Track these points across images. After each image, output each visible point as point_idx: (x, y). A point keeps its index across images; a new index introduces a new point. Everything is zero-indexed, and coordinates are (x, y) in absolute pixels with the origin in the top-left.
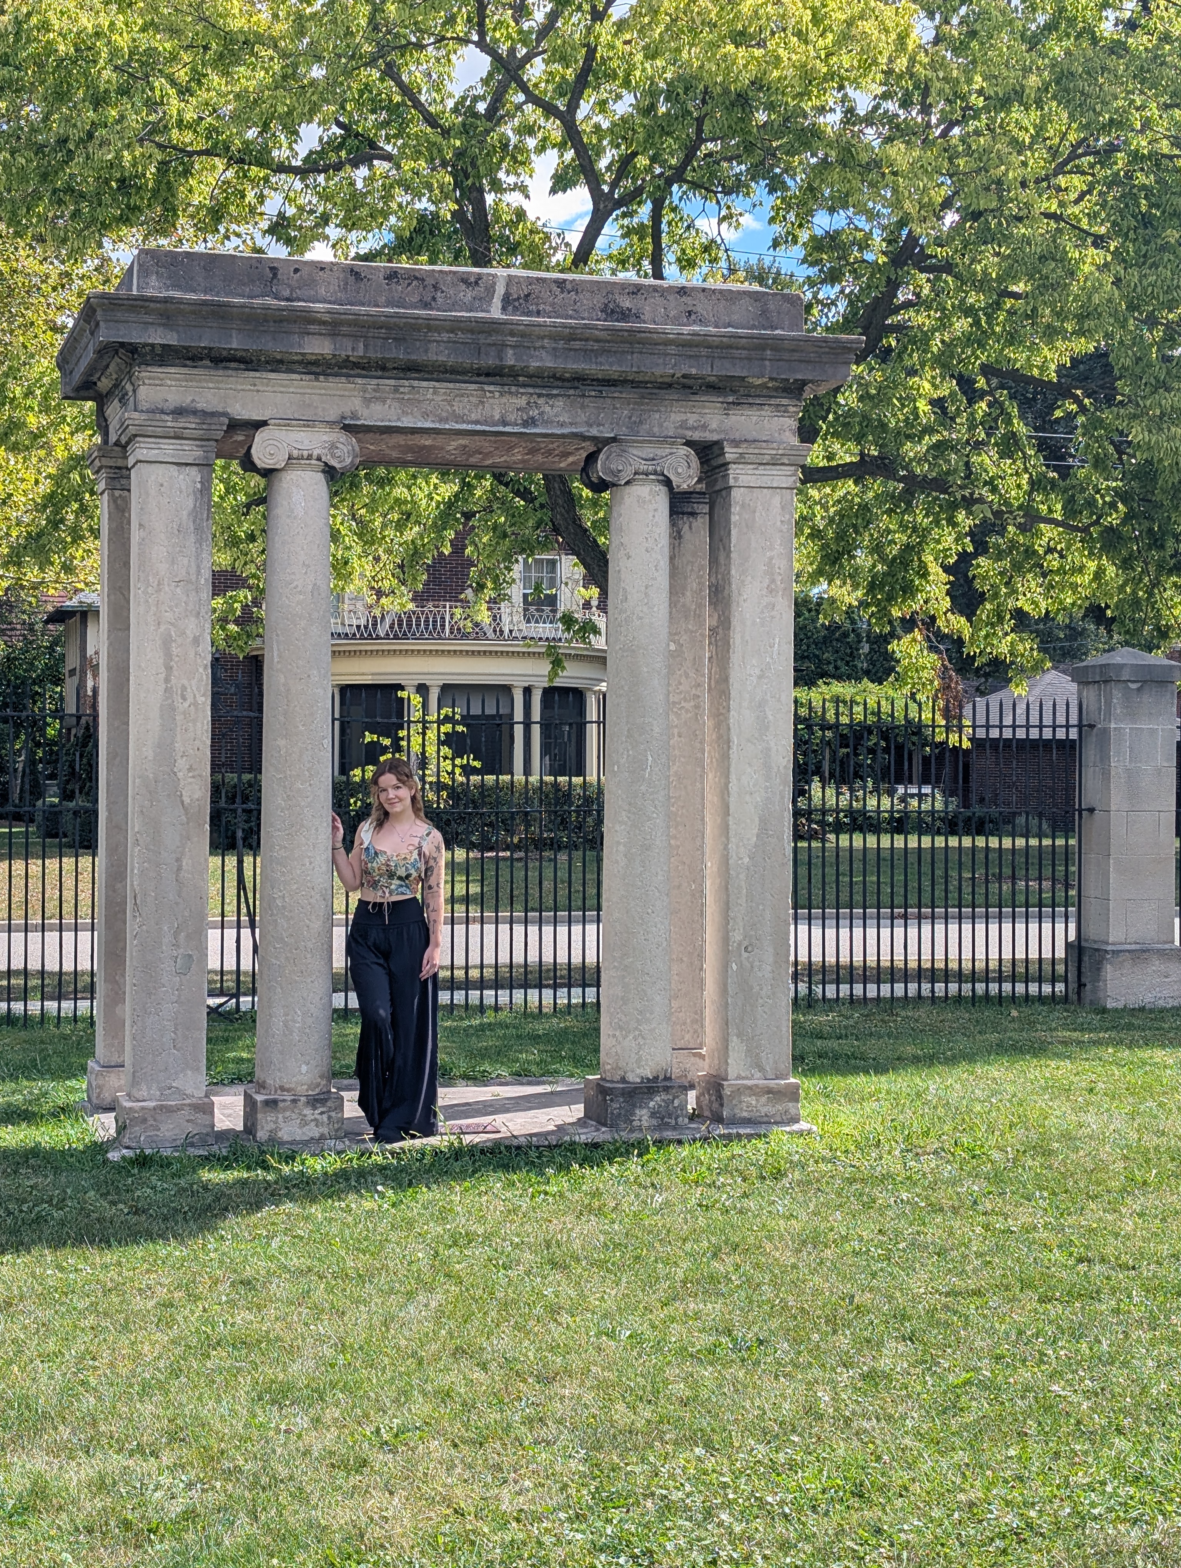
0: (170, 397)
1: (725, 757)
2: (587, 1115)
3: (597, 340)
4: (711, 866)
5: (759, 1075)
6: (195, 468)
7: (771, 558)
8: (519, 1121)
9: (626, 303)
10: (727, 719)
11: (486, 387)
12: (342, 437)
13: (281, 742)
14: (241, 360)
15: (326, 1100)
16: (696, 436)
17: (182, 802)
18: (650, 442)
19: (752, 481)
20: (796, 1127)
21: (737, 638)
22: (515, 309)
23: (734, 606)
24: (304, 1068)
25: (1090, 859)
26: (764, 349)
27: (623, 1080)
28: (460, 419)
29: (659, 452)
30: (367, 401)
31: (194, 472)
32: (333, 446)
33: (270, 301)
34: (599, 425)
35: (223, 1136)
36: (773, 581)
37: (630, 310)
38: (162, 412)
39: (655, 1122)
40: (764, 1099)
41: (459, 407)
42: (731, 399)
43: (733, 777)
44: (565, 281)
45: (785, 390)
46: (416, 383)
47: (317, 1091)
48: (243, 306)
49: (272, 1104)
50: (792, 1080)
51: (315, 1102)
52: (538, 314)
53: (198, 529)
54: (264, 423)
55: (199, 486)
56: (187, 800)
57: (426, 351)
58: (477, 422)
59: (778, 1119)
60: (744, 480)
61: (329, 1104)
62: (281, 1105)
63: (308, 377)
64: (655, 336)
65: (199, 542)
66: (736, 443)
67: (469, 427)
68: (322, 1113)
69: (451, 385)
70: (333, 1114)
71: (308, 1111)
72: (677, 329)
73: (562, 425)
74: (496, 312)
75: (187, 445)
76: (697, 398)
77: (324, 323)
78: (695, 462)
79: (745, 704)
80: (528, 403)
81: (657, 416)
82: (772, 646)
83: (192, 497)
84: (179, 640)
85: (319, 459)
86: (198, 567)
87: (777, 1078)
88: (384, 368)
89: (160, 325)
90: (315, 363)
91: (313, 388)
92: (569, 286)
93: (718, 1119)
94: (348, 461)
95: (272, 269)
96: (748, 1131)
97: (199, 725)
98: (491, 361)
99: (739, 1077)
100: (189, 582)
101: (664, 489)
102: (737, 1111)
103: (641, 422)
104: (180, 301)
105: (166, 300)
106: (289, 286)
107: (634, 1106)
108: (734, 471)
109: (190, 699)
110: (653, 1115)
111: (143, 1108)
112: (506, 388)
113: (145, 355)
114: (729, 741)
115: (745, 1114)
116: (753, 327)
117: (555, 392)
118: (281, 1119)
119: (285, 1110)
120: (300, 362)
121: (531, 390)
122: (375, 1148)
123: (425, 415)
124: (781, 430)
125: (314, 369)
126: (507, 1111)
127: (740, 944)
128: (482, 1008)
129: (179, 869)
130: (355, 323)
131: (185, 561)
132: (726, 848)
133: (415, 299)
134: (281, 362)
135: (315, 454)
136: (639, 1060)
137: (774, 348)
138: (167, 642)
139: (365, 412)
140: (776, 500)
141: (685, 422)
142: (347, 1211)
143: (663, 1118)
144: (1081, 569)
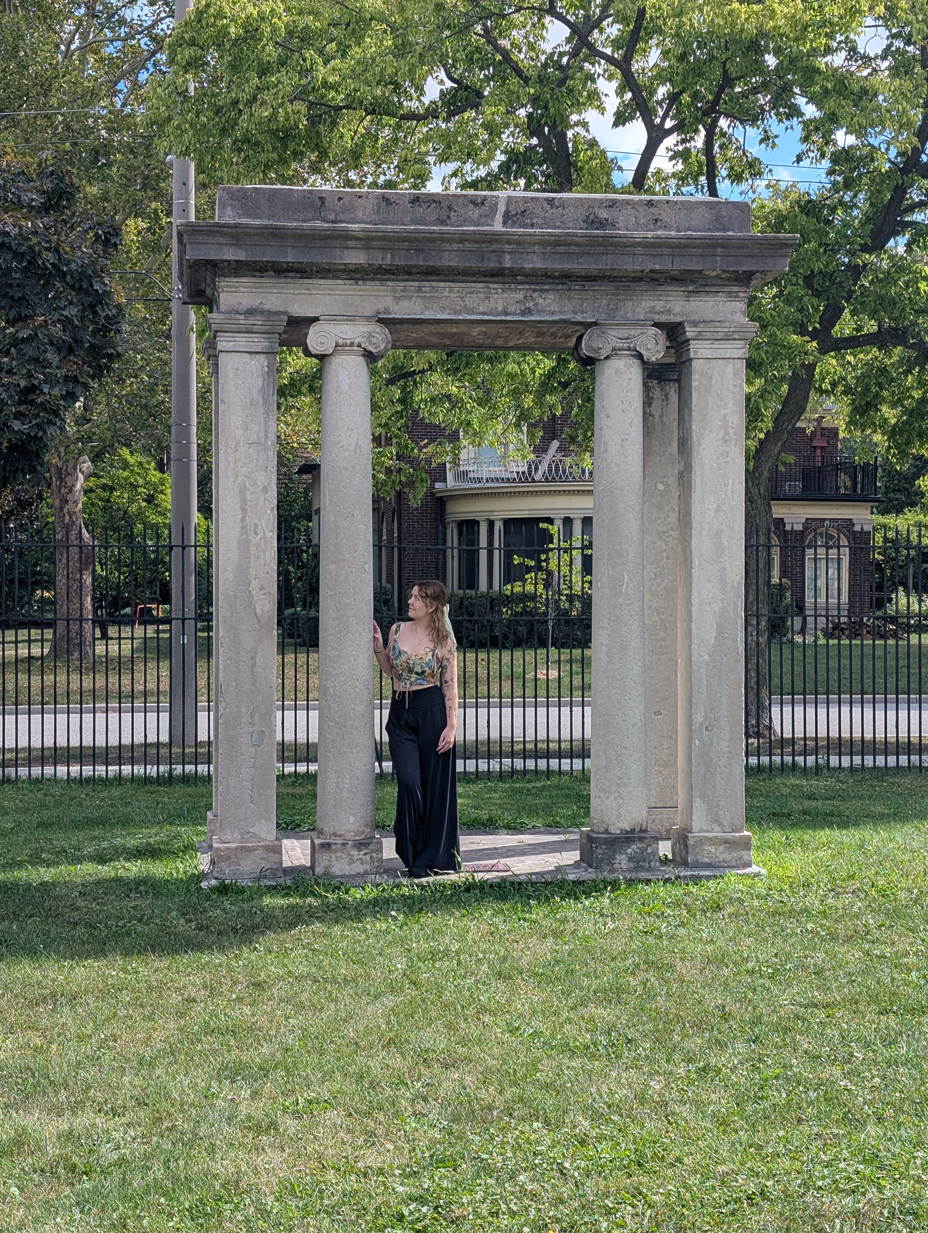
0: (243, 301)
1: (689, 575)
2: (582, 859)
3: (577, 245)
5: (717, 829)
6: (263, 356)
7: (725, 415)
8: (528, 862)
9: (604, 214)
10: (690, 544)
11: (491, 286)
12: (378, 328)
13: (333, 567)
14: (298, 271)
15: (369, 844)
16: (663, 319)
17: (256, 614)
18: (625, 324)
19: (709, 354)
20: (747, 870)
21: (697, 480)
22: (514, 222)
23: (694, 454)
24: (352, 819)
26: (716, 248)
28: (470, 311)
29: (632, 332)
30: (397, 300)
31: (262, 358)
32: (370, 335)
33: (319, 224)
34: (583, 312)
35: (288, 871)
36: (727, 433)
37: (607, 220)
38: (238, 313)
39: (632, 865)
40: (721, 848)
41: (470, 302)
42: (691, 288)
43: (695, 592)
44: (554, 199)
45: (736, 280)
46: (435, 284)
47: (362, 837)
48: (296, 228)
49: (326, 846)
50: (746, 833)
51: (360, 845)
52: (532, 225)
53: (266, 402)
54: (316, 319)
55: (266, 369)
56: (259, 612)
57: (440, 259)
59: (734, 864)
61: (371, 847)
62: (334, 847)
63: (350, 282)
64: (625, 240)
65: (267, 413)
66: (695, 324)
67: (478, 317)
68: (365, 854)
69: (463, 285)
70: (374, 855)
71: (354, 852)
72: (642, 234)
73: (553, 313)
74: (498, 226)
75: (257, 338)
76: (663, 288)
77: (360, 239)
78: (662, 339)
79: (705, 533)
80: (525, 297)
81: (630, 303)
82: (726, 486)
83: (261, 378)
84: (252, 489)
85: (359, 346)
86: (266, 431)
87: (733, 831)
88: (409, 273)
89: (232, 245)
90: (356, 271)
91: (355, 290)
92: (557, 203)
93: (685, 864)
94: (382, 347)
95: (321, 198)
96: (708, 873)
97: (268, 554)
98: (492, 264)
100: (260, 444)
101: (637, 362)
102: (699, 857)
103: (617, 309)
104: (247, 226)
105: (236, 226)
106: (334, 211)
107: (615, 852)
108: (694, 346)
109: (261, 534)
110: (630, 859)
111: (227, 848)
112: (507, 286)
113: (223, 268)
114: (691, 563)
115: (706, 860)
116: (709, 230)
117: (546, 287)
118: (333, 859)
119: (336, 851)
120: (343, 271)
121: (527, 287)
122: (405, 881)
123: (443, 309)
124: (734, 312)
125: (354, 276)
126: (523, 854)
127: (701, 724)
129: (254, 665)
130: (384, 238)
131: (256, 428)
132: (690, 649)
133: (434, 217)
134: (329, 271)
135: (357, 341)
136: (619, 816)
137: (724, 246)
138: (243, 491)
139: (396, 308)
140: (730, 368)
141: (653, 308)
142: (362, 930)
143: (638, 862)
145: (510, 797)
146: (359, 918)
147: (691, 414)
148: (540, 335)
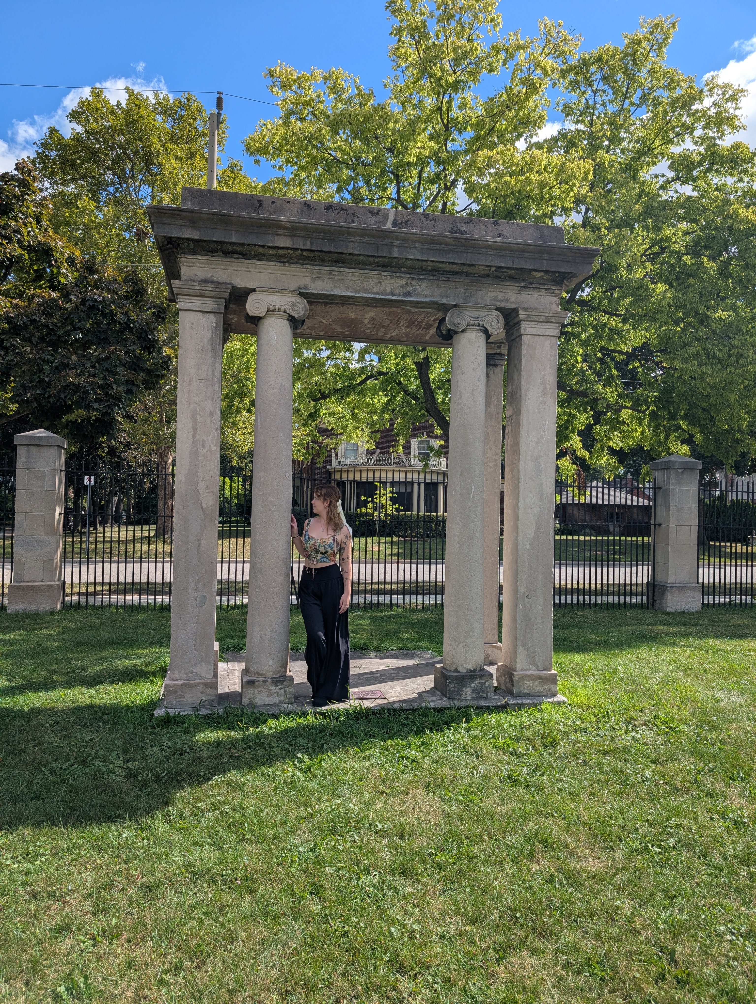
0: (199, 273)
1: (516, 488)
2: (435, 687)
3: (447, 244)
5: (534, 668)
6: (212, 315)
7: (544, 375)
8: (397, 688)
9: (464, 227)
10: (517, 466)
11: (383, 273)
12: (299, 299)
13: (262, 474)
14: (240, 253)
15: (283, 681)
16: (503, 305)
17: (201, 507)
18: (476, 307)
19: (534, 331)
20: (555, 699)
21: (524, 419)
23: (523, 402)
24: (271, 662)
25: (659, 548)
26: (542, 254)
27: (456, 671)
28: (367, 291)
29: (482, 314)
30: (314, 280)
31: (212, 317)
32: (293, 304)
33: (256, 215)
34: (447, 297)
35: (222, 698)
36: (545, 388)
37: (466, 232)
38: (193, 281)
39: (474, 695)
40: (537, 683)
41: (367, 284)
42: (522, 285)
43: (521, 499)
45: (554, 279)
46: (342, 269)
47: (279, 675)
48: (238, 216)
49: (252, 682)
50: (552, 670)
51: (276, 682)
53: (213, 349)
54: (254, 290)
55: (214, 324)
56: (204, 506)
57: (347, 247)
58: (377, 293)
59: (545, 694)
61: (285, 683)
62: (257, 684)
63: (279, 264)
64: (480, 242)
65: (214, 357)
66: (525, 309)
67: (373, 296)
68: (280, 689)
69: (362, 271)
70: (287, 690)
71: (272, 688)
72: (492, 239)
73: (426, 296)
74: (388, 228)
75: (207, 301)
76: (503, 284)
77: (286, 228)
78: (502, 320)
79: (529, 458)
80: (407, 283)
81: (480, 293)
82: (544, 425)
83: (210, 331)
84: (201, 413)
85: (285, 312)
86: (213, 371)
87: (544, 669)
88: (323, 260)
89: (189, 226)
90: (284, 256)
91: (283, 271)
92: (431, 217)
93: (511, 694)
94: (302, 313)
95: (260, 201)
97: (212, 463)
98: (384, 254)
99: (522, 670)
100: (208, 380)
101: (483, 336)
102: (521, 689)
103: (471, 296)
104: (201, 212)
105: (192, 211)
107: (462, 686)
108: (524, 325)
109: (207, 448)
110: (473, 691)
112: (394, 274)
113: (183, 247)
114: (518, 479)
115: (526, 691)
117: (422, 277)
118: (256, 692)
119: (259, 686)
120: (274, 255)
121: (408, 276)
123: (347, 288)
124: (551, 303)
126: (392, 679)
127: (524, 594)
128: (391, 605)
129: (199, 545)
130: (305, 229)
131: (206, 368)
132: (516, 539)
135: (283, 308)
136: (466, 659)
137: (549, 253)
138: (194, 415)
139: (313, 286)
140: (547, 343)
141: (496, 297)
142: (271, 778)
143: (479, 693)
144: (636, 431)
145: (372, 623)
146: (269, 761)
147: (520, 374)
148: (410, 324)
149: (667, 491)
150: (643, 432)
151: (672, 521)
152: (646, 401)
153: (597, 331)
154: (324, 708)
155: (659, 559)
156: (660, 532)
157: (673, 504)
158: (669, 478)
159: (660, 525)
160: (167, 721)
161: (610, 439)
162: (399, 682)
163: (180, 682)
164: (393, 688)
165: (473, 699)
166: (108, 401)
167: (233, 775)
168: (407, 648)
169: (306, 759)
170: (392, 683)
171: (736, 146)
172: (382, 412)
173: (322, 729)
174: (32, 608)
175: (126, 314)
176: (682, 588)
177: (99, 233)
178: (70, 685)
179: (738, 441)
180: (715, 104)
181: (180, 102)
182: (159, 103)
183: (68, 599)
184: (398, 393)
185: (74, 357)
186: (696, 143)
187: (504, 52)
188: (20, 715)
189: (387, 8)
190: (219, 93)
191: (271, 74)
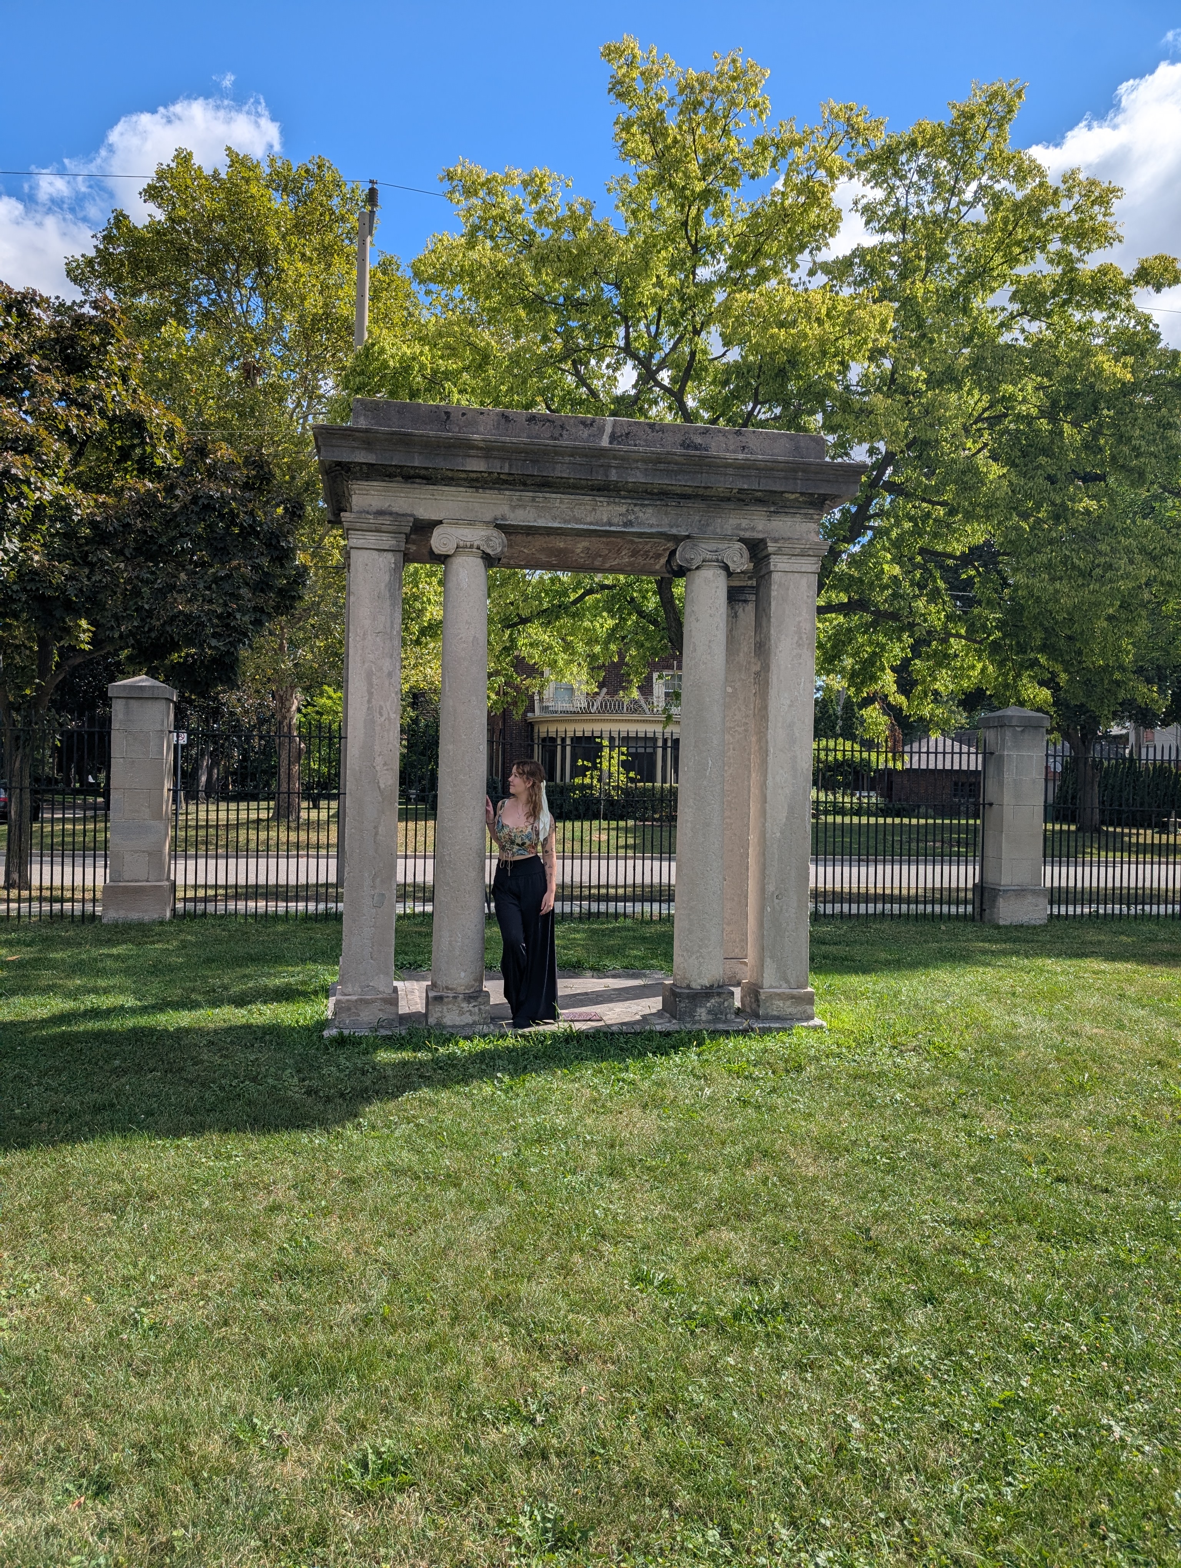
0: (374, 503)
1: (764, 762)
2: (664, 1008)
3: (677, 462)
4: (753, 838)
5: (785, 985)
7: (800, 623)
8: (618, 1010)
9: (698, 440)
10: (766, 735)
11: (598, 499)
12: (495, 533)
13: (450, 747)
14: (422, 476)
15: (477, 997)
16: (747, 535)
17: (378, 787)
18: (714, 539)
19: (787, 567)
20: (811, 1023)
21: (774, 677)
22: (619, 441)
23: (772, 656)
24: (463, 974)
25: (989, 834)
26: (797, 472)
27: (688, 987)
28: (578, 521)
29: (721, 546)
30: (513, 508)
31: (390, 555)
32: (488, 539)
33: (444, 433)
34: (677, 526)
35: (403, 1019)
38: (368, 513)
39: (710, 1017)
40: (788, 1003)
41: (578, 512)
42: (772, 509)
43: (769, 776)
45: (810, 504)
46: (548, 495)
47: (472, 991)
48: (422, 436)
49: (439, 999)
50: (809, 988)
51: (469, 998)
52: (635, 445)
53: (392, 596)
54: (440, 522)
55: (391, 567)
56: (382, 786)
57: (554, 469)
58: (591, 524)
59: (799, 1017)
60: (781, 566)
61: (479, 1000)
62: (446, 1000)
63: (471, 490)
64: (718, 460)
65: (393, 605)
66: (776, 540)
67: (585, 527)
68: (474, 1007)
69: (573, 497)
70: (482, 1006)
71: (464, 1005)
72: (733, 456)
73: (651, 526)
74: (605, 444)
75: (385, 536)
76: (748, 507)
77: (481, 449)
78: (746, 554)
79: (779, 725)
80: (627, 510)
81: (719, 520)
82: (798, 684)
83: (388, 573)
85: (478, 548)
87: (798, 987)
88: (525, 484)
89: (363, 448)
90: (477, 479)
91: (475, 498)
93: (757, 1016)
94: (499, 550)
95: (448, 414)
96: (777, 1025)
97: (391, 733)
98: (599, 478)
99: (771, 987)
100: (386, 633)
101: (723, 573)
102: (769, 1011)
103: (708, 524)
104: (377, 432)
105: (367, 431)
106: (458, 423)
107: (696, 1005)
108: (774, 559)
109: (385, 716)
110: (709, 1012)
111: (348, 1001)
112: (612, 500)
113: (355, 471)
114: (767, 751)
115: (776, 1013)
116: (790, 456)
117: (646, 502)
118: (445, 1011)
119: (448, 1003)
120: (465, 479)
121: (629, 501)
123: (554, 518)
124: (809, 532)
125: (475, 483)
126: (611, 1001)
127: (773, 894)
128: (616, 916)
129: (376, 834)
130: (503, 449)
131: (383, 618)
132: (764, 825)
133: (547, 433)
134: (452, 478)
135: (476, 544)
136: (700, 974)
137: (804, 471)
138: (369, 675)
139: (512, 516)
140: (804, 581)
141: (739, 525)
142: (469, 1096)
143: (717, 1014)
144: (973, 667)
145: (590, 938)
146: (465, 1080)
147: (769, 621)
148: (634, 553)
149: (1001, 757)
150: (984, 670)
151: (1008, 798)
152: (984, 626)
153: (916, 525)
154: (526, 1030)
155: (990, 852)
156: (992, 814)
157: (1009, 777)
158: (1003, 740)
159: (991, 804)
160: (341, 1041)
161: (935, 679)
162: (620, 1004)
163: (354, 998)
164: (611, 1010)
165: (709, 1022)
166: (230, 636)
167: (426, 1093)
168: (633, 967)
169: (506, 1079)
170: (611, 1005)
171: (1103, 271)
172: (606, 643)
173: (525, 1051)
174: (134, 916)
175: (252, 513)
176: (1021, 892)
177: (192, 372)
178: (215, 1003)
179: (1118, 683)
180: (1077, 209)
181: (307, 171)
182: (278, 174)
183: (180, 905)
184: (630, 614)
185: (183, 576)
186: (1051, 261)
187: (773, 149)
188: (165, 1034)
189: (610, 90)
190: (371, 182)
191: (450, 177)
